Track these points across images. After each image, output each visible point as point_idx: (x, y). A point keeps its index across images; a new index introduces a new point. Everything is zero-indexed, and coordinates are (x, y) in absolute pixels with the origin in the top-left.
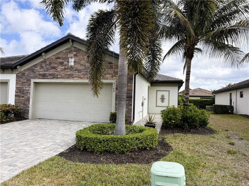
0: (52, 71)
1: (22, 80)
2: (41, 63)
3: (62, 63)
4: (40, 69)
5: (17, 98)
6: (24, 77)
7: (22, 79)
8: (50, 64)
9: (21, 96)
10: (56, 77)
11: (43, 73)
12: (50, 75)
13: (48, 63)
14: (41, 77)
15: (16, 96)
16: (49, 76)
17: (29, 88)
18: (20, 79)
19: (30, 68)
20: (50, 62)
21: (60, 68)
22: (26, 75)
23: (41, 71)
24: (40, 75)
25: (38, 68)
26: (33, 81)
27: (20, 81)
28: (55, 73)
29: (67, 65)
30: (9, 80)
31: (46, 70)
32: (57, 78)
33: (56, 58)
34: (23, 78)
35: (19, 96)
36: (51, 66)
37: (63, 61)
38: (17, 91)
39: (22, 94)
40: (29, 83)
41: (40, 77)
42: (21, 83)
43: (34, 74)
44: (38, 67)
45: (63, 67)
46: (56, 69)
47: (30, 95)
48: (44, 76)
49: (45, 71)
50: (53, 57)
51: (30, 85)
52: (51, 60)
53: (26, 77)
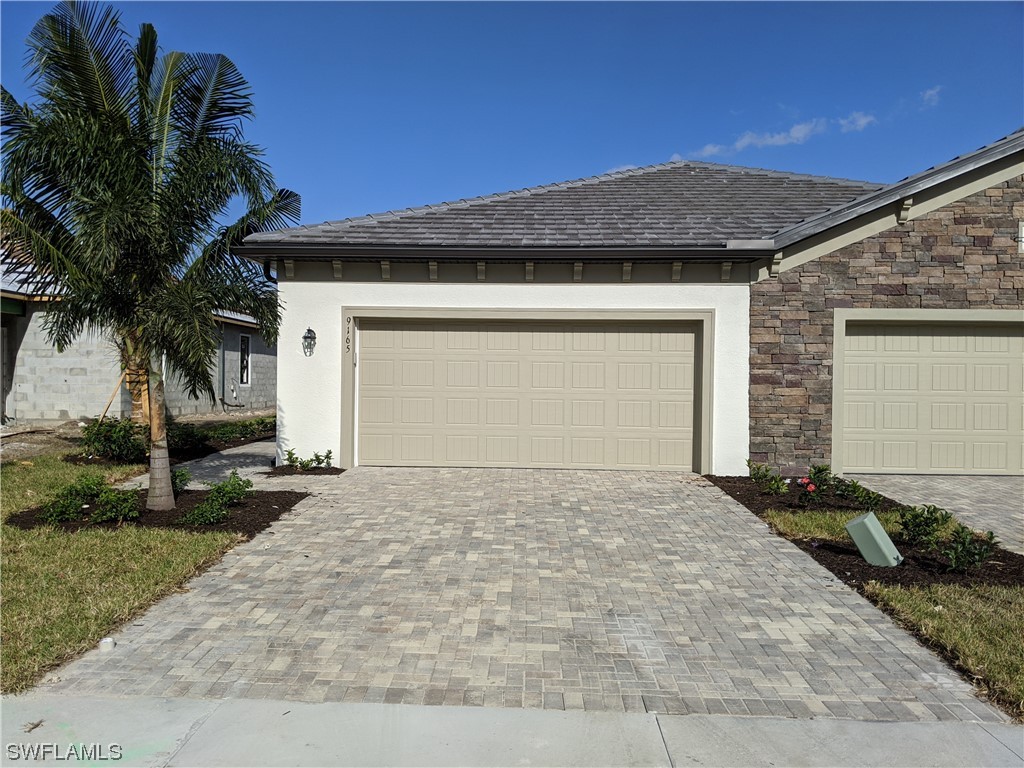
0: (938, 272)
1: (787, 312)
2: (881, 240)
3: (984, 243)
4: (878, 263)
5: (761, 389)
6: (794, 298)
7: (781, 308)
8: (927, 243)
9: (784, 382)
10: (961, 297)
11: (894, 283)
12: (930, 290)
13: (919, 239)
14: (884, 297)
15: (754, 380)
16: (927, 293)
17: (822, 347)
18: (775, 308)
19: (827, 259)
20: (925, 234)
21: (976, 261)
22: (806, 288)
23: (884, 275)
24: (878, 289)
25: (867, 261)
26: (841, 316)
27: (777, 317)
28: (955, 281)
29: (1010, 251)
30: (712, 312)
31: (907, 268)
32: (968, 304)
33: (957, 221)
34: (790, 303)
35: (771, 383)
36: (934, 253)
37: (990, 232)
38: (762, 359)
39: (790, 372)
40: (825, 322)
41: (878, 297)
42: (778, 323)
43: (845, 285)
44: (865, 255)
45: (992, 259)
46: (959, 264)
47: (830, 373)
48: (899, 295)
49: (905, 274)
50: (942, 215)
51: (827, 331)
52: (933, 228)
53: (807, 299)
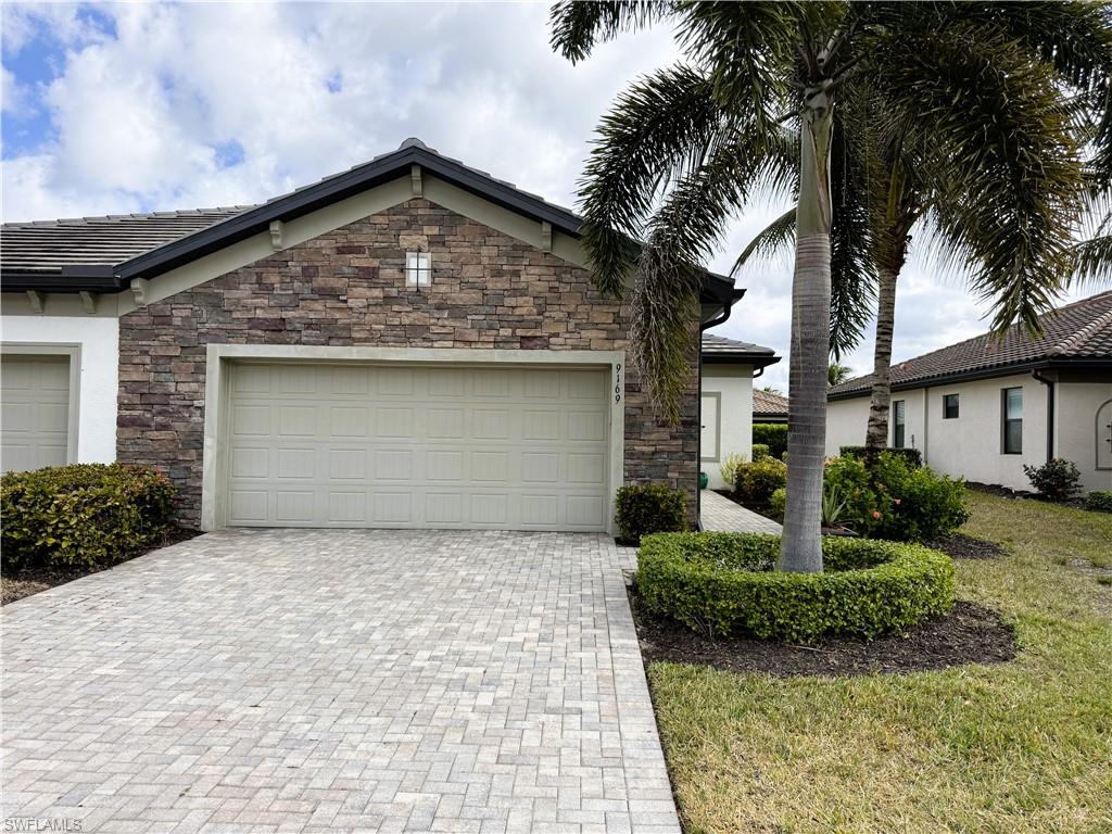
0: (319, 306)
1: (156, 347)
2: (258, 270)
3: (369, 275)
4: (255, 295)
5: (128, 433)
6: (164, 332)
7: (151, 343)
8: (308, 273)
9: (153, 424)
10: (344, 334)
11: (272, 316)
12: (309, 326)
13: (299, 269)
14: (260, 333)
15: (122, 423)
16: (308, 328)
17: (194, 386)
18: (144, 343)
19: (200, 290)
20: (305, 264)
21: (360, 296)
22: (177, 321)
23: (262, 308)
24: (253, 323)
25: (244, 292)
26: (215, 352)
27: (146, 353)
28: (338, 316)
29: (396, 284)
30: (77, 346)
31: (285, 301)
32: (350, 341)
33: (341, 251)
34: (160, 338)
35: (140, 425)
36: (315, 284)
37: (376, 263)
38: (129, 399)
39: (159, 413)
40: (198, 359)
41: (253, 332)
42: (147, 360)
43: (221, 319)
44: (242, 286)
45: (377, 293)
46: (341, 298)
47: (202, 416)
48: (277, 330)
49: (283, 307)
50: (324, 243)
51: (200, 369)
52: (314, 257)
53: (178, 333)
